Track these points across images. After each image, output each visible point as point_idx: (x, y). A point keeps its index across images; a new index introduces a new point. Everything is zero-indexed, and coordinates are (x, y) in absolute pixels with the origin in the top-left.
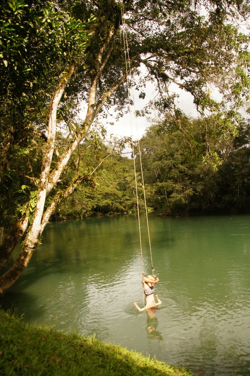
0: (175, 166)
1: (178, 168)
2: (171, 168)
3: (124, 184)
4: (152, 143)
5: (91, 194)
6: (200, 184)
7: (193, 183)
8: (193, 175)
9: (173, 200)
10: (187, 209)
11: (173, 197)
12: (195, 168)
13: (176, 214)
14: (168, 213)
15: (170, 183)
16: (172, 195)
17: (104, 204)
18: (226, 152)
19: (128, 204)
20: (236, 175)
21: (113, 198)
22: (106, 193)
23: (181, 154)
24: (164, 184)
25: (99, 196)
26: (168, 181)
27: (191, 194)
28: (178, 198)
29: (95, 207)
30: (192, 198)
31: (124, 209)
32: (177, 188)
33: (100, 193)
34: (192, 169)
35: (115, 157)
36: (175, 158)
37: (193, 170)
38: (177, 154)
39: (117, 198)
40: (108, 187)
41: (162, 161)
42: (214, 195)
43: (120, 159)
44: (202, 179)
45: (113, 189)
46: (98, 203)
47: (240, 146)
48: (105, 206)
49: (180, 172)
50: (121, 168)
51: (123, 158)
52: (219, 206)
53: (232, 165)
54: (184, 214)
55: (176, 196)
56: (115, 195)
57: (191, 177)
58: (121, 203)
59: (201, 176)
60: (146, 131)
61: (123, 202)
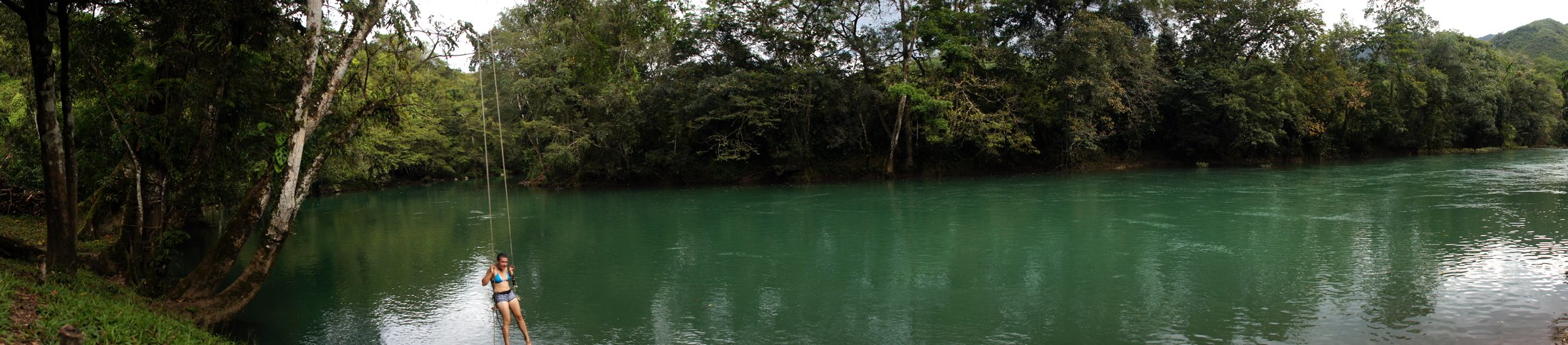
0: (557, 91)
1: (564, 93)
2: (549, 93)
3: (453, 122)
4: (515, 41)
5: (389, 143)
6: (605, 126)
7: (591, 124)
8: (592, 108)
9: (550, 156)
10: (577, 175)
11: (552, 151)
12: (596, 95)
13: (557, 183)
14: (540, 180)
15: (546, 122)
16: (549, 147)
17: (413, 162)
18: (657, 67)
19: (462, 162)
20: (673, 114)
21: (431, 151)
22: (417, 140)
23: (570, 67)
24: (534, 122)
25: (403, 146)
26: (543, 118)
27: (587, 144)
28: (561, 153)
29: (397, 167)
30: (588, 155)
31: (453, 171)
32: (559, 133)
33: (407, 139)
34: (590, 96)
35: (436, 69)
36: (559, 74)
37: (591, 99)
38: (563, 66)
39: (440, 149)
40: (422, 127)
41: (533, 79)
42: (630, 150)
43: (448, 73)
44: (609, 118)
45: (432, 133)
46: (402, 159)
47: (684, 58)
48: (416, 165)
49: (568, 102)
50: (449, 91)
51: (452, 70)
52: (639, 171)
53: (666, 93)
54: (572, 185)
55: (557, 150)
56: (435, 143)
57: (588, 113)
58: (448, 160)
59: (607, 111)
60: (501, 16)
61: (452, 159)
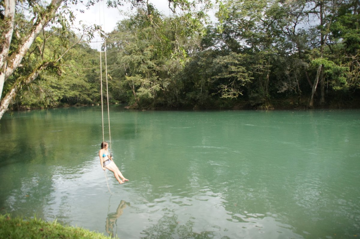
0: (144, 62)
1: (147, 64)
2: (139, 63)
3: (92, 76)
4: (123, 37)
5: (58, 85)
6: (167, 80)
7: (160, 79)
8: (161, 71)
9: (140, 94)
10: (153, 104)
11: (141, 92)
12: (163, 64)
13: (143, 107)
14: (135, 106)
15: (138, 78)
16: (139, 90)
17: (71, 96)
18: (193, 52)
19: (96, 96)
20: (201, 74)
21: (80, 90)
22: (73, 84)
23: (150, 51)
24: (132, 78)
25: (66, 87)
26: (137, 75)
27: (158, 89)
28: (145, 93)
29: (62, 98)
30: (159, 94)
31: (91, 101)
32: (144, 83)
33: (68, 83)
34: (160, 65)
35: (85, 49)
36: (144, 54)
37: (161, 67)
38: (147, 50)
39: (85, 90)
40: (76, 78)
41: (132, 56)
42: (179, 92)
43: (90, 51)
44: (169, 76)
45: (81, 81)
46: (65, 94)
47: (206, 47)
48: (72, 97)
49: (149, 68)
50: (90, 60)
51: (92, 50)
52: (183, 102)
53: (198, 65)
54: (150, 109)
55: (143, 91)
56: (83, 86)
57: (159, 74)
58: (89, 95)
59: (168, 73)
60: (118, 25)
61: (91, 95)
